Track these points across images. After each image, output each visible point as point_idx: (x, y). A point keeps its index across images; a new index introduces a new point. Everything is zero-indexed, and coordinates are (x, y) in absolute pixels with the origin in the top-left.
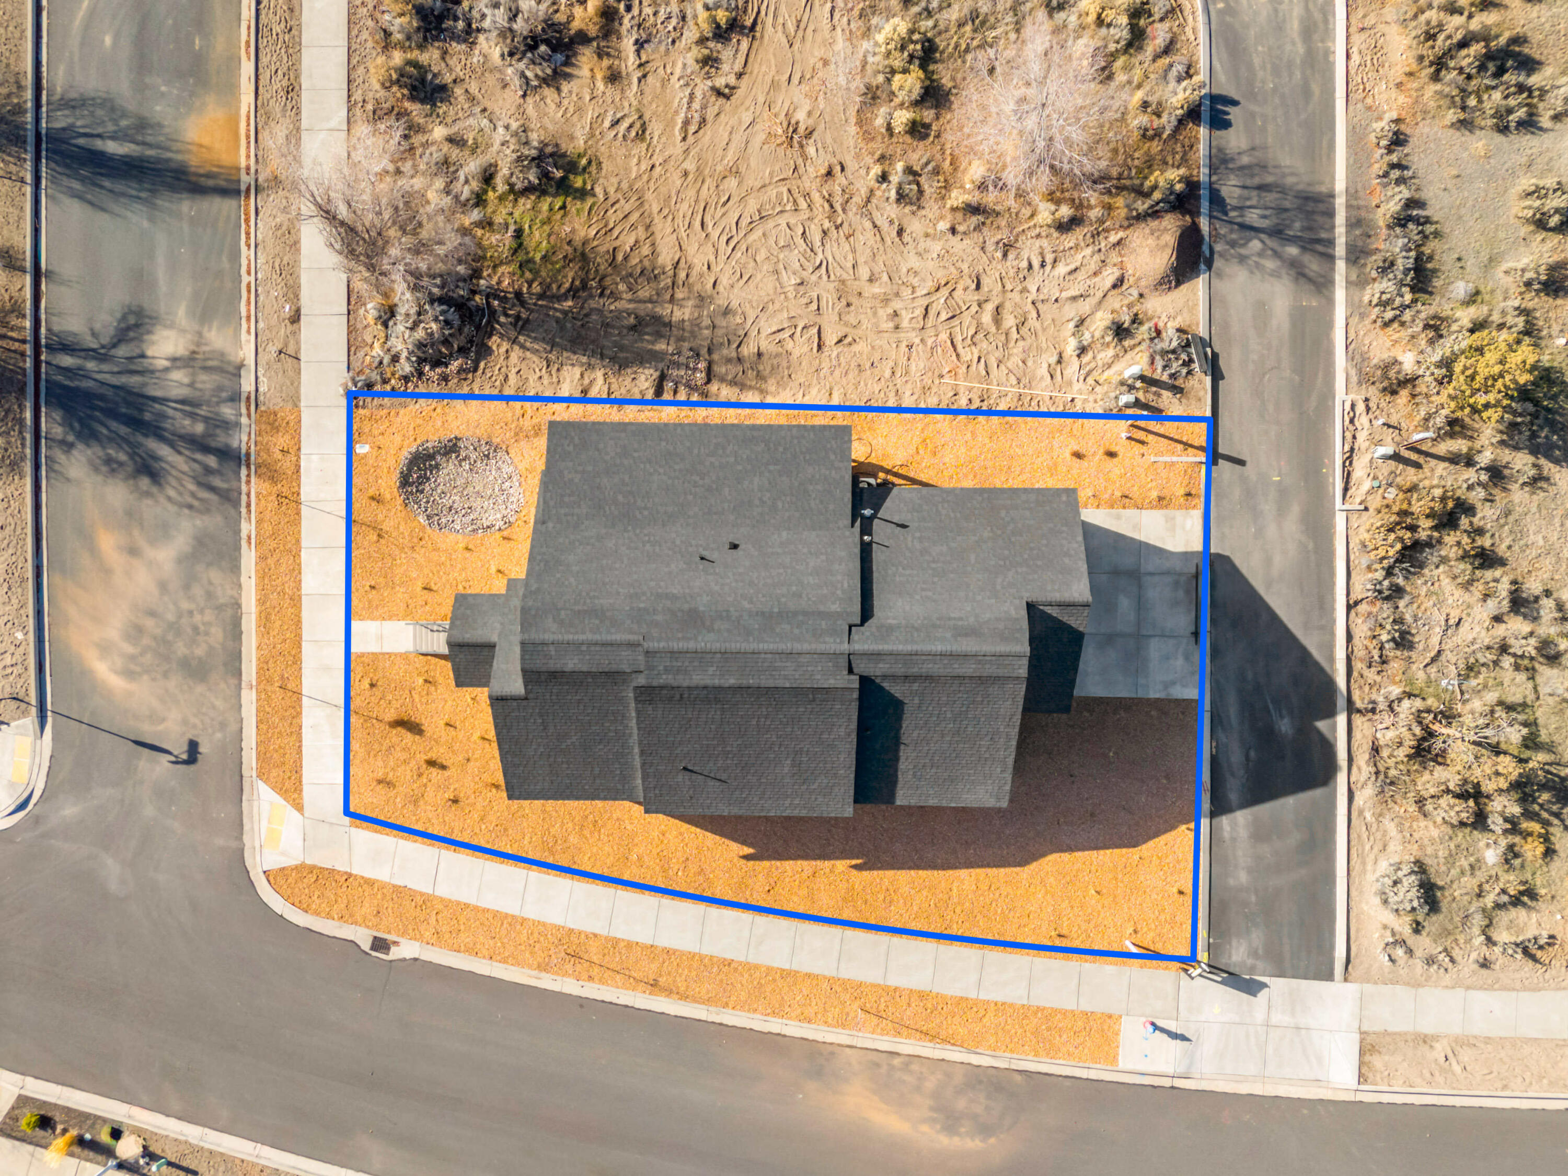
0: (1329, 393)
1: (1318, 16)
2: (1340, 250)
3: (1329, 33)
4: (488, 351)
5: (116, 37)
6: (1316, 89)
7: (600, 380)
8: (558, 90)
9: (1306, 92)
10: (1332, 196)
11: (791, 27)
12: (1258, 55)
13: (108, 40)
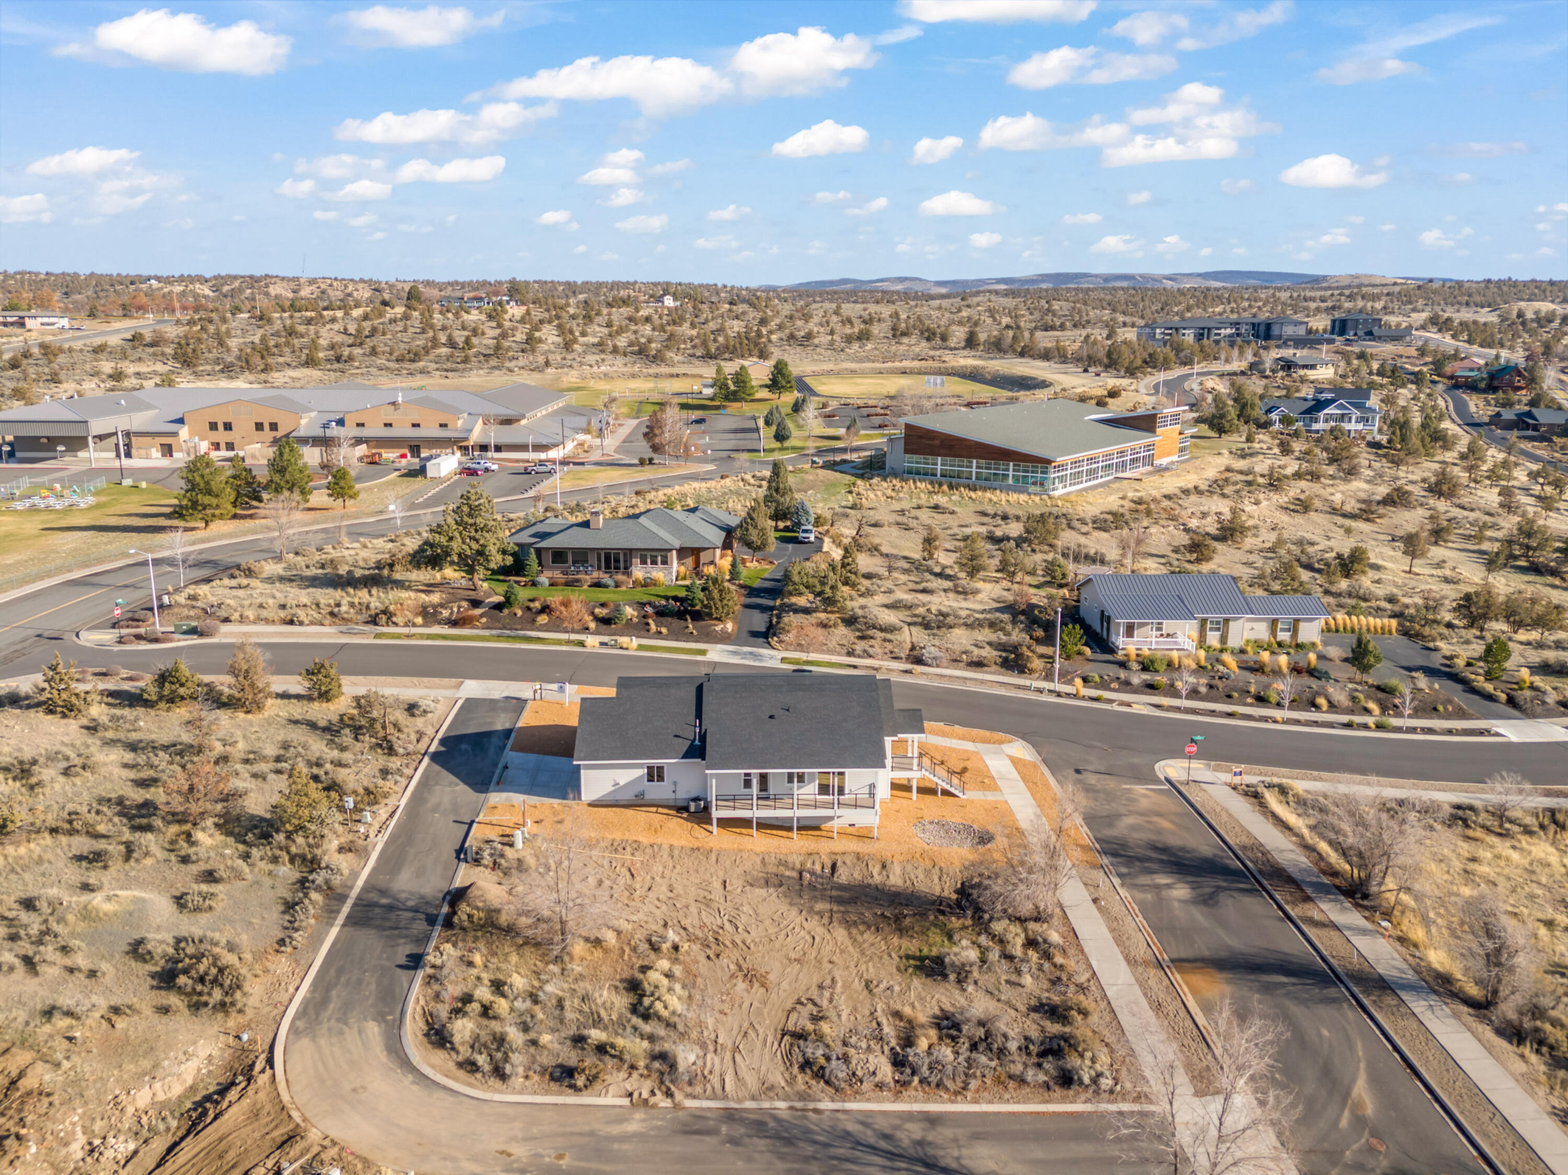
0: (387, 844)
1: (311, 1011)
2: (350, 902)
3: (306, 1003)
4: (957, 892)
5: (1320, 1035)
6: (332, 972)
7: (875, 873)
8: (942, 1010)
9: (340, 972)
10: (344, 925)
11: (751, 1033)
12: (371, 988)
13: (1325, 1033)
